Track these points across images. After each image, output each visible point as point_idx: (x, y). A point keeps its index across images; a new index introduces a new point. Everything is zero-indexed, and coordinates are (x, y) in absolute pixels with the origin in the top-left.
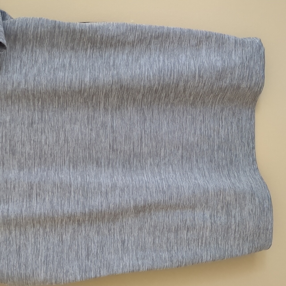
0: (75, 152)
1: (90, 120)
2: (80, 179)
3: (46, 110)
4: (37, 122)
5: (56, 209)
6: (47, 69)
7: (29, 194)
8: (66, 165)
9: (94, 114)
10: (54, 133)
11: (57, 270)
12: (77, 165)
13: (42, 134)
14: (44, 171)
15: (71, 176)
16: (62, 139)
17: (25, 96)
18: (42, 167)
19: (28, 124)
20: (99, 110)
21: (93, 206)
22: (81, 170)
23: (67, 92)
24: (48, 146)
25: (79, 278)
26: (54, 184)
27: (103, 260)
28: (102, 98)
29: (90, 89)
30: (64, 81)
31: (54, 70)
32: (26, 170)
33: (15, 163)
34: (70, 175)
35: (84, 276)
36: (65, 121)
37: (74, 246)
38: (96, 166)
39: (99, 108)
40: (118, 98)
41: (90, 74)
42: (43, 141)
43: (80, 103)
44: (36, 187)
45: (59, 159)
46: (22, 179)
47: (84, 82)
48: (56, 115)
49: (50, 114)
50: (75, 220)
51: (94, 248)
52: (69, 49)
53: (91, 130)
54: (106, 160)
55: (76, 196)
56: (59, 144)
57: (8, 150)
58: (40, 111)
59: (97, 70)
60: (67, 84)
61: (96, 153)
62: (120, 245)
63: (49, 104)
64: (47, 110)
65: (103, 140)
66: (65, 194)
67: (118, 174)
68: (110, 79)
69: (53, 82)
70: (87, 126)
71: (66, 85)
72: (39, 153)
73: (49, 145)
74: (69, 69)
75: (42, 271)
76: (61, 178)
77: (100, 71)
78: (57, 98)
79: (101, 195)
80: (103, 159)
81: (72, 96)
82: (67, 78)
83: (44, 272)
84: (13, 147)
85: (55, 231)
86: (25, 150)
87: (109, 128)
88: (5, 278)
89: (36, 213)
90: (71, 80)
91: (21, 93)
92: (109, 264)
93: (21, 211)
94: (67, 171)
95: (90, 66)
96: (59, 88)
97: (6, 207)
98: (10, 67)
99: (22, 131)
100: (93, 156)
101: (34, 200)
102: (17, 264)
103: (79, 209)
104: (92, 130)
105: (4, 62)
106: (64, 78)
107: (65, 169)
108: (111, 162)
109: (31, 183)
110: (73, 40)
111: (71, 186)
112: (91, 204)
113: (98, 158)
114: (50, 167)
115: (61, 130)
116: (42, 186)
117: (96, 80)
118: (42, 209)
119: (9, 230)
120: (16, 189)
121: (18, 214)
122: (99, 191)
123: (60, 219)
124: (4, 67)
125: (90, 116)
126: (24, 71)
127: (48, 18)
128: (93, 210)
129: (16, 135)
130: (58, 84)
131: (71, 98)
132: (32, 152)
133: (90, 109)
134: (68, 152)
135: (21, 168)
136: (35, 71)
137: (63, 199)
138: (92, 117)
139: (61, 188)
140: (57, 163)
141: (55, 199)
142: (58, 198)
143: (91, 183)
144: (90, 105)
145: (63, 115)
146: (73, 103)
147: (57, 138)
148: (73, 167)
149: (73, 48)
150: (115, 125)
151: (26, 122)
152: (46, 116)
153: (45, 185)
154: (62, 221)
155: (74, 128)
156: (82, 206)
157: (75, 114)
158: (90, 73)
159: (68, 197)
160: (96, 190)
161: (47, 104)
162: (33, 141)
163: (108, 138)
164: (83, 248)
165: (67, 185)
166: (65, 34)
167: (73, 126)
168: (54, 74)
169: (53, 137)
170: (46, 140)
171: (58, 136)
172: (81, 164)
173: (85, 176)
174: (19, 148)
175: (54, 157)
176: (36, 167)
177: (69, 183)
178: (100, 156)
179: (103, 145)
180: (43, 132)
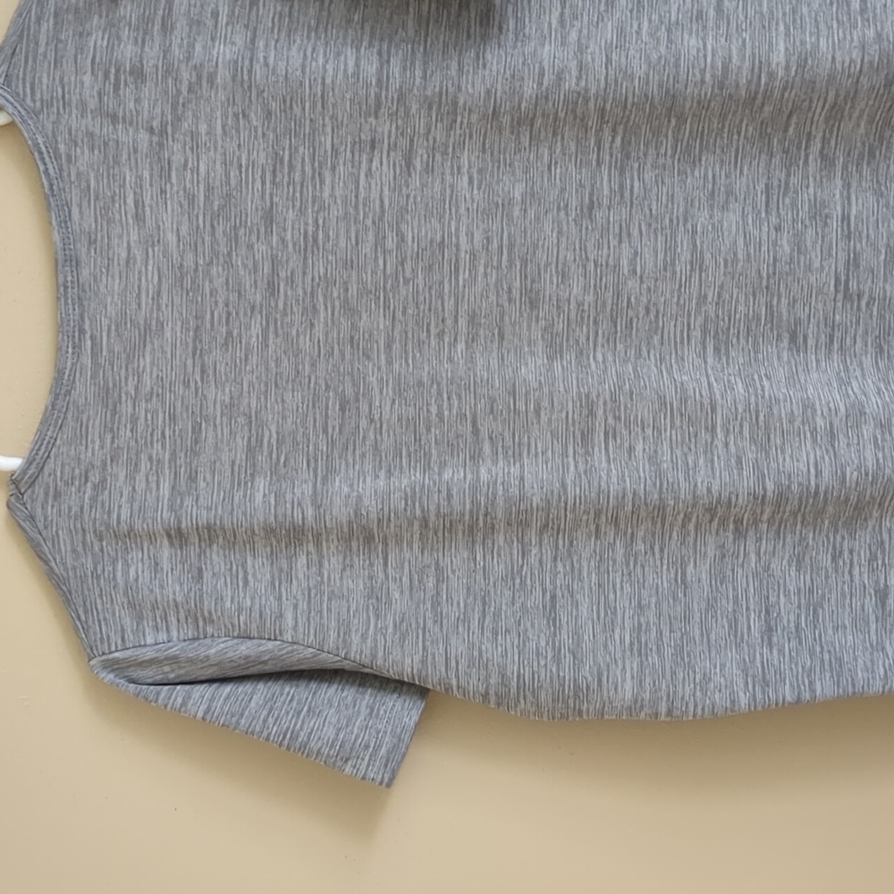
0: (724, 301)
1: (775, 197)
2: (740, 388)
3: (636, 165)
4: (605, 201)
5: (671, 480)
6: (646, 24)
7: (583, 433)
8: (693, 341)
9: (788, 175)
10: (659, 239)
11: (674, 673)
12: (727, 344)
13: (620, 242)
14: (626, 361)
15: (712, 379)
16: (683, 259)
17: (575, 118)
18: (618, 349)
19: (578, 208)
20: (806, 161)
21: (790, 475)
22: (741, 361)
23: (710, 101)
24: (638, 280)
25: (743, 700)
26: (662, 401)
27: (818, 649)
28: (818, 121)
29: (785, 88)
30: (703, 66)
31: (669, 31)
32: (570, 357)
33: (537, 334)
34: (708, 376)
35: (759, 696)
36: (692, 200)
37: (724, 602)
38: (790, 349)
39: (807, 156)
40: (871, 121)
41: (785, 41)
42: (625, 262)
43: (745, 137)
44: (605, 411)
45: (672, 324)
46: (560, 385)
47: (769, 66)
48: (667, 180)
49: (649, 175)
50: (729, 518)
51: (787, 610)
53: (778, 229)
54: (822, 326)
55: (732, 442)
56: (674, 273)
57: (516, 293)
58: (616, 167)
59: (808, 26)
60: (712, 76)
61: (789, 304)
62: (870, 604)
63: (646, 146)
64: (640, 164)
65: (817, 264)
66: (696, 436)
67: (863, 376)
68: (856, 54)
69: (667, 68)
70: (763, 215)
71: (708, 77)
72: (610, 302)
73: (641, 278)
74: (718, 27)
75: (628, 674)
76: (682, 384)
77: (818, 29)
78: (673, 121)
79: (815, 441)
80: (811, 326)
81: (723, 117)
82: (713, 55)
83: (633, 677)
84: (533, 281)
85: (662, 551)
86: (568, 293)
87: (834, 223)
88: (514, 690)
89: (609, 491)
90: (727, 62)
91: (564, 105)
92: (840, 661)
93: (564, 485)
94: (696, 364)
95: (784, 14)
96: (686, 89)
97: (515, 470)
98: (530, 21)
99: (560, 232)
100: (780, 315)
101: (600, 452)
102: (549, 651)
103: (746, 483)
104: (780, 230)
105: (510, 8)
106: (701, 55)
107: (690, 355)
108: (837, 334)
109: (587, 396)
111: (713, 410)
112: (784, 466)
113: (798, 322)
114: (644, 349)
115: (681, 228)
116: (622, 408)
117: (806, 60)
118: (628, 480)
119: (521, 541)
120: (544, 418)
121: (552, 492)
122: (807, 428)
123: (682, 515)
124: (512, 23)
125: (776, 183)
126: (573, 36)
128: (789, 487)
129: (541, 243)
130: (682, 77)
131: (718, 123)
132: (590, 298)
133: (776, 160)
134: (702, 299)
135: (554, 350)
136: (609, 32)
137: (690, 449)
138: (780, 186)
139: (682, 416)
140: (666, 337)
141: (666, 446)
142: (674, 446)
143: (777, 401)
144: (775, 144)
145: (689, 180)
146: (722, 138)
147: (669, 254)
148: (717, 350)
150: (854, 212)
151: (574, 203)
152: (636, 184)
153: (632, 405)
154: (687, 517)
155: (721, 222)
156: (754, 474)
157: (727, 176)
158: (785, 34)
159: (706, 443)
160: (797, 424)
161: (640, 142)
162: (592, 264)
163: (830, 255)
164: (752, 607)
165: (702, 405)
167: (717, 214)
168: (670, 41)
169: (656, 252)
170: (632, 262)
171: (671, 248)
172: (742, 341)
173: (756, 377)
174: (549, 284)
175: (657, 317)
176: (599, 348)
177: (706, 401)
178: (802, 313)
179: (813, 279)
180: (624, 236)
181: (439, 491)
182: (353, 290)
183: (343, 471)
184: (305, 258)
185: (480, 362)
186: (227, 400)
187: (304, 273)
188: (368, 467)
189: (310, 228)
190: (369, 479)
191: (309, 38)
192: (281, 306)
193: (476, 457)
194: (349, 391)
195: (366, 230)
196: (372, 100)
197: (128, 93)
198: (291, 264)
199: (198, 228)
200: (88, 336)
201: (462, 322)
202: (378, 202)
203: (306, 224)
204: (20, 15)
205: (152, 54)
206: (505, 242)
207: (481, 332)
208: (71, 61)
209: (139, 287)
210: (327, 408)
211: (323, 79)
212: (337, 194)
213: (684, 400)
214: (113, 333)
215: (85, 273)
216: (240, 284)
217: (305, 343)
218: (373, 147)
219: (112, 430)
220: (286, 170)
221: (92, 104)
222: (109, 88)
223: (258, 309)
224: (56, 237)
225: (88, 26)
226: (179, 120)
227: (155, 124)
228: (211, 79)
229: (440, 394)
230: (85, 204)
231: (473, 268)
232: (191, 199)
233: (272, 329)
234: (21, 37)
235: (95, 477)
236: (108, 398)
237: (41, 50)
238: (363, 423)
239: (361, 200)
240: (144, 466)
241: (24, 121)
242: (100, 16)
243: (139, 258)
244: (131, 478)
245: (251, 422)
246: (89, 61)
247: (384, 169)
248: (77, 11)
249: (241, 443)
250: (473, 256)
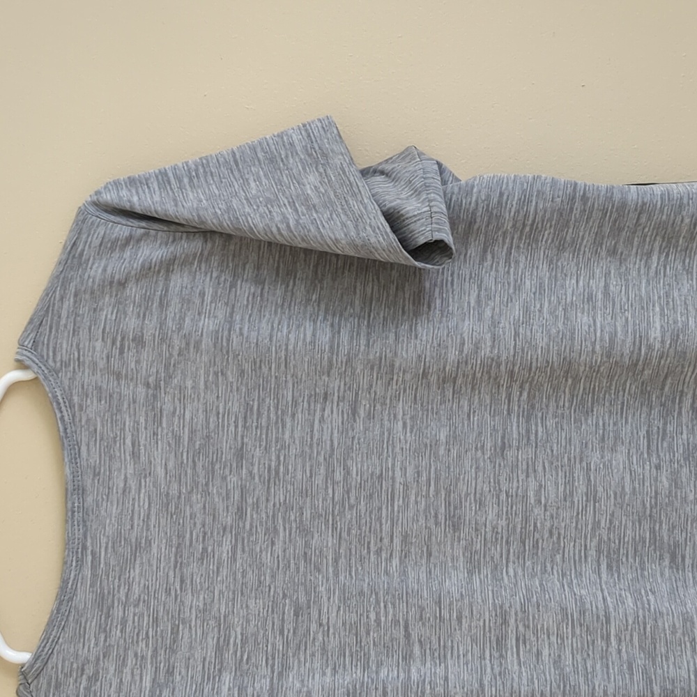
0: (615, 527)
1: (655, 442)
2: (630, 601)
3: (540, 414)
4: (515, 443)
5: (572, 684)
6: (546, 305)
7: (498, 639)
8: (589, 560)
9: (665, 424)
10: (560, 474)
12: (618, 561)
13: (527, 476)
14: (533, 576)
15: (606, 593)
16: (580, 491)
17: (489, 378)
18: (527, 565)
19: (493, 448)
20: (680, 413)
21: (673, 681)
22: (630, 577)
23: (599, 367)
24: (543, 509)
26: (564, 612)
28: (689, 382)
29: (661, 358)
30: (593, 340)
31: (565, 310)
32: (487, 571)
33: (459, 552)
34: (602, 590)
36: (586, 444)
38: (671, 567)
39: (680, 408)
41: (661, 319)
42: (531, 494)
43: (629, 394)
44: (516, 620)
45: (572, 544)
46: (478, 597)
47: (648, 340)
48: (565, 427)
49: (550, 423)
52: (604, 253)
53: (658, 467)
55: (624, 650)
56: (573, 502)
57: (441, 518)
58: (523, 416)
59: (679, 308)
60: (601, 347)
61: (669, 530)
63: (548, 398)
64: (543, 413)
66: (593, 644)
69: (564, 341)
70: (646, 456)
71: (598, 348)
72: (519, 526)
73: (545, 506)
74: (605, 307)
76: (581, 597)
77: (687, 310)
78: (570, 381)
80: (688, 548)
81: (610, 378)
82: (602, 331)
84: (455, 508)
86: (484, 519)
89: (520, 692)
90: (613, 336)
91: (480, 368)
93: (482, 685)
94: (592, 579)
95: (659, 298)
96: (580, 357)
97: (440, 671)
98: (453, 301)
99: (477, 468)
100: (662, 538)
101: (512, 655)
103: (636, 687)
104: (660, 469)
105: (437, 290)
106: (592, 329)
107: (587, 569)
109: (501, 607)
110: (617, 230)
111: (608, 621)
112: (668, 672)
113: (677, 545)
114: (548, 565)
115: (578, 466)
116: (531, 618)
117: (678, 336)
118: (536, 682)
120: (465, 625)
121: (472, 692)
122: (687, 639)
124: (438, 302)
125: (655, 430)
126: (488, 313)
127: (556, 177)
128: (673, 691)
129: (461, 477)
130: (577, 347)
131: (607, 383)
132: (503, 523)
133: (655, 412)
134: (596, 524)
135: (473, 566)
136: (517, 311)
137: (588, 655)
138: (658, 432)
139: (581, 626)
140: (566, 556)
141: (568, 652)
142: (575, 652)
143: (661, 614)
144: (654, 399)
145: (583, 427)
146: (610, 395)
147: (568, 487)
148: (609, 567)
149: (613, 252)
151: (489, 445)
152: (540, 429)
153: (539, 615)
155: (610, 461)
156: (643, 679)
157: (615, 424)
158: (661, 315)
159: (602, 650)
160: (678, 635)
161: (542, 396)
162: (505, 495)
165: (598, 617)
166: (597, 215)
167: (608, 456)
168: (566, 318)
169: (557, 484)
170: (538, 493)
171: (570, 481)
172: (631, 560)
173: (643, 591)
174: (469, 512)
175: (559, 538)
176: (511, 564)
177: (602, 613)
178: (680, 538)
179: (688, 509)
180: (530, 471)
181: (376, 689)
182: (307, 514)
183: (296, 668)
184: (269, 488)
185: (412, 574)
186: (201, 606)
187: (267, 500)
188: (317, 665)
189: (273, 464)
190: (317, 676)
191: (276, 312)
192: (248, 527)
193: (408, 657)
194: (303, 599)
195: (319, 464)
196: (325, 363)
197: (130, 356)
198: (257, 492)
199: (182, 463)
200: (89, 552)
201: (397, 541)
202: (328, 442)
203: (271, 460)
204: (47, 295)
205: (151, 325)
206: (433, 475)
207: (413, 550)
208: (87, 330)
209: (133, 511)
210: (284, 613)
211: (287, 345)
212: (296, 436)
213: (582, 612)
214: (110, 550)
215: (89, 499)
216: (214, 509)
217: (267, 558)
218: (325, 398)
219: (105, 631)
220: (255, 417)
221: (102, 364)
222: (116, 352)
223: (228, 529)
224: (68, 471)
225: (101, 303)
226: (170, 377)
227: (151, 380)
228: (197, 345)
229: (378, 602)
230: (92, 443)
231: (406, 496)
232: (178, 439)
233: (239, 546)
234: (47, 311)
235: (89, 670)
236: (103, 602)
237: (63, 322)
238: (314, 627)
239: (315, 440)
240: (130, 661)
241: (46, 378)
242: (111, 296)
243: (133, 487)
244: (119, 671)
245: (220, 625)
246: (101, 330)
247: (334, 416)
248: (92, 293)
249: (211, 642)
250: (406, 486)
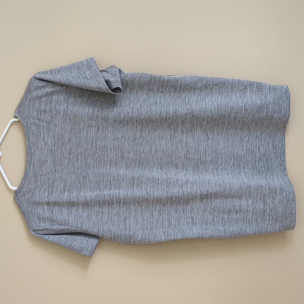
0: (162, 159)
1: (172, 138)
2: (164, 176)
3: (144, 131)
4: (138, 138)
5: (149, 194)
6: (145, 104)
7: (132, 184)
8: (156, 166)
9: (175, 134)
10: (149, 146)
11: (149, 233)
12: (162, 167)
13: (141, 146)
14: (142, 170)
15: (159, 174)
16: (153, 150)
17: (131, 122)
18: (140, 168)
20: (178, 131)
21: (173, 193)
22: (165, 171)
23: (158, 119)
25: (163, 239)
26: (148, 178)
27: (179, 229)
28: (180, 123)
29: (172, 117)
30: (156, 112)
31: (150, 105)
32: (130, 169)
33: (124, 164)
34: (158, 173)
35: (166, 238)
36: (155, 139)
37: (161, 219)
38: (175, 169)
40: (190, 124)
41: (173, 108)
42: (142, 150)
43: (166, 126)
44: (137, 180)
45: (151, 163)
46: (128, 175)
47: (169, 112)
48: (150, 134)
49: (147, 133)
50: (161, 202)
51: (173, 222)
52: (160, 92)
53: (173, 144)
54: (182, 164)
55: (162, 187)
56: (152, 153)
57: (119, 156)
58: (140, 132)
59: (177, 105)
61: (175, 159)
62: (190, 220)
65: (181, 152)
66: (155, 185)
67: (190, 174)
68: (186, 111)
69: (149, 112)
70: (170, 142)
71: (157, 115)
72: (139, 158)
73: (145, 154)
74: (160, 105)
75: (140, 234)
76: (153, 175)
77: (179, 106)
78: (151, 123)
79: (179, 186)
80: (180, 164)
81: (161, 122)
82: (158, 110)
83: (141, 234)
84: (123, 154)
85: (148, 209)
86: (130, 156)
87: (184, 144)
88: (117, 237)
89: (137, 196)
90: (161, 112)
91: (129, 119)
92: (183, 231)
93: (128, 195)
94: (156, 171)
95: (173, 103)
96: (153, 116)
97: (118, 192)
98: (123, 103)
99: (129, 144)
100: (173, 162)
101: (136, 188)
102: (124, 228)
103: (164, 194)
105: (119, 100)
106: (156, 110)
107: (155, 169)
108: (185, 166)
109: (133, 177)
110: (163, 86)
111: (159, 180)
112: (172, 191)
113: (177, 163)
114: (146, 168)
115: (153, 144)
116: (140, 179)
117: (176, 112)
118: (141, 194)
119: (119, 206)
120: (124, 181)
121: (125, 196)
122: (177, 184)
123: (152, 201)
124: (119, 103)
125: (172, 135)
126: (131, 106)
127: (147, 73)
128: (173, 195)
129: (125, 146)
130: (152, 114)
132: (134, 157)
134: (157, 158)
135: (127, 168)
136: (138, 106)
137: (154, 188)
139: (152, 181)
140: (150, 166)
141: (149, 187)
142: (151, 187)
143: (172, 178)
144: (172, 128)
145: (155, 134)
146: (161, 126)
148: (160, 168)
149: (162, 92)
150: (188, 142)
151: (131, 138)
152: (144, 135)
153: (142, 179)
154: (153, 202)
155: (161, 143)
156: (166, 193)
157: (162, 134)
159: (157, 187)
160: (175, 183)
161: (145, 127)
162: (135, 151)
163: (183, 150)
164: (166, 221)
165: (157, 179)
166: (157, 82)
167: (160, 141)
168: (150, 107)
169: (148, 148)
170: (143, 151)
171: (151, 148)
172: (166, 167)
173: (168, 174)
174: (126, 155)
175: (148, 161)
176: (136, 168)
177: (157, 178)
178: (178, 162)
179: (180, 155)
180: (142, 145)
181: (103, 195)
182: (86, 155)
183: (83, 191)
184: (77, 148)
185: (112, 170)
186: (60, 176)
187: (77, 151)
188: (88, 190)
189: (78, 142)
190: (88, 193)
191: (79, 105)
192: (72, 157)
193: (110, 189)
194: (85, 175)
195: (89, 143)
196: (91, 118)
197: (43, 115)
198: (74, 149)
199: (55, 142)
200: (32, 163)
201: (108, 162)
202: (92, 137)
203: (77, 141)
204: (22, 100)
205: (48, 108)
206: (117, 146)
207: (112, 164)
208: (32, 109)
209: (43, 153)
210: (80, 178)
211: (82, 113)
212: (84, 136)
213: (153, 178)
214: (37, 162)
215: (32, 150)
216: (63, 153)
217: (76, 165)
218: (91, 127)
219: (36, 182)
220: (74, 130)
221: (36, 117)
222: (39, 114)
223: (67, 158)
224: (27, 143)
225: (35, 102)
226: (53, 121)
227: (48, 121)
228: (59, 112)
229: (103, 176)
230: (33, 136)
231: (111, 151)
232: (54, 136)
233: (69, 162)
234: (22, 104)
235: (32, 191)
236: (35, 175)
237: (26, 106)
238: (87, 182)
239: (89, 137)
240: (42, 189)
241: (22, 120)
242: (38, 100)
243: (43, 147)
244: (39, 192)
245: (64, 181)
246: (35, 109)
247: (93, 131)
248: (33, 100)
249: (62, 185)
250: (111, 148)
